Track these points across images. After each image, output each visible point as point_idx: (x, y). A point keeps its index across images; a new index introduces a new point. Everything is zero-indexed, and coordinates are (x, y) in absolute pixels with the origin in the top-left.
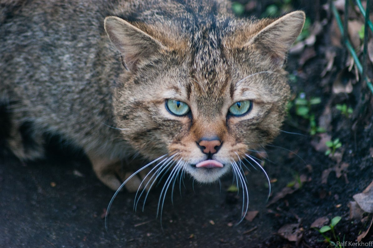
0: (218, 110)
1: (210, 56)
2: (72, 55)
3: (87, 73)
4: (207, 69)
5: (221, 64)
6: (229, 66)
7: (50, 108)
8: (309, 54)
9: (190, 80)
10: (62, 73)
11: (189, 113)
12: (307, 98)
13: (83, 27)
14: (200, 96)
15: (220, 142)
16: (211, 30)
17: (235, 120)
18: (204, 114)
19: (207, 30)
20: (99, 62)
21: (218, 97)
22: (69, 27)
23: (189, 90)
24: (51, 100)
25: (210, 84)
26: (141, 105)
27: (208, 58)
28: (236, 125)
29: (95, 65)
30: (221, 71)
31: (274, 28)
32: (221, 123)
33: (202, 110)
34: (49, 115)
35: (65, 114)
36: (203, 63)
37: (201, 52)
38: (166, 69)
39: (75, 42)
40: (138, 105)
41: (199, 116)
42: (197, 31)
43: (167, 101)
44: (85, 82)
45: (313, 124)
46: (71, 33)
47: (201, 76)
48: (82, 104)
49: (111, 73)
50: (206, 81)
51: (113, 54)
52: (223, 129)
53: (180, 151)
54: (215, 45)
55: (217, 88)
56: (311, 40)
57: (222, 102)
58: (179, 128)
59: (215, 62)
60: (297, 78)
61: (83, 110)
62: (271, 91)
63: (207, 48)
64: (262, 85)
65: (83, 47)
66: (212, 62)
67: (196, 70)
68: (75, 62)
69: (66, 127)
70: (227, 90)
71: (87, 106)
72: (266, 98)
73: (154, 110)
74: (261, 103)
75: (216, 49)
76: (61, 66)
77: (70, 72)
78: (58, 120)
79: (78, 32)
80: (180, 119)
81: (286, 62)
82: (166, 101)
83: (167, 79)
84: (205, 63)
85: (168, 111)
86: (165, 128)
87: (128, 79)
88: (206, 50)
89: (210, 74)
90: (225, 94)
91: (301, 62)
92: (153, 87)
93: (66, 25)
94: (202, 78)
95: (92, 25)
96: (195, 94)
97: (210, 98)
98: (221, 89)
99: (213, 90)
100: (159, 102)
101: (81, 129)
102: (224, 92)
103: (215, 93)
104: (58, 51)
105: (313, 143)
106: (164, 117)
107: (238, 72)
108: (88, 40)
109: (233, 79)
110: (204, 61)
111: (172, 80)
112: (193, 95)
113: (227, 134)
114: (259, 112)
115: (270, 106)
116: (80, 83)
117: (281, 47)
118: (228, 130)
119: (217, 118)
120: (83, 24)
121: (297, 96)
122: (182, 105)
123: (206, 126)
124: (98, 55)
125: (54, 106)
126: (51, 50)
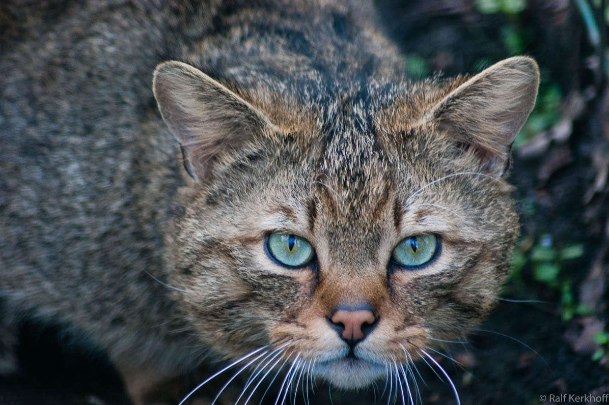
0: (371, 253)
1: (354, 146)
2: (85, 164)
3: (114, 199)
4: (349, 170)
5: (376, 160)
6: (390, 165)
7: (41, 271)
8: (558, 158)
9: (313, 193)
10: (65, 201)
11: (313, 262)
12: (557, 245)
13: (106, 107)
14: (333, 223)
15: (374, 314)
16: (357, 101)
17: (406, 277)
18: (342, 260)
19: (349, 99)
20: (137, 177)
21: (369, 226)
22: (78, 108)
23: (312, 213)
24: (41, 255)
25: (354, 200)
26: (216, 247)
27: (350, 149)
28: (406, 288)
29: (130, 183)
30: (374, 175)
31: (473, 89)
32: (377, 281)
33: (338, 253)
34: (37, 283)
35: (72, 283)
36: (341, 159)
37: (337, 140)
38: (272, 173)
39: (89, 138)
40: (212, 246)
41: (333, 265)
42: (331, 102)
43: (269, 238)
44: (111, 219)
45: (567, 297)
46: (83, 119)
47: (336, 183)
48: (105, 261)
49: (162, 194)
50: (346, 194)
51: (165, 158)
52: (382, 292)
53: (295, 338)
54: (364, 126)
55: (368, 207)
56: (563, 130)
57: (378, 235)
58: (292, 291)
59: (363, 158)
60: (537, 206)
61: (107, 273)
62: (478, 220)
63: (349, 131)
64: (458, 207)
65: (105, 149)
66: (357, 157)
67: (326, 172)
68: (90, 179)
69: (73, 309)
70: (388, 213)
71: (115, 266)
72: (468, 233)
73: (241, 256)
74: (458, 244)
75: (365, 134)
76: (62, 185)
77: (81, 198)
78: (57, 295)
79: (96, 119)
80: (294, 273)
81: (511, 166)
82: (265, 238)
83: (270, 192)
84: (344, 159)
85: (269, 258)
86: (265, 293)
87: (193, 198)
88: (347, 134)
89: (353, 180)
90: (383, 220)
91: (544, 173)
92: (241, 209)
93: (72, 103)
94: (339, 188)
95: (124, 103)
96: (323, 220)
97: (354, 228)
98: (375, 210)
99: (359, 213)
100: (252, 240)
101: (103, 312)
102: (382, 214)
103: (363, 218)
104: (56, 156)
105: (569, 336)
106: (263, 269)
107: (408, 178)
108: (115, 134)
109: (400, 191)
110: (343, 155)
111: (279, 194)
112: (320, 222)
113: (388, 304)
114: (454, 261)
115: (477, 250)
116: (102, 220)
117: (491, 131)
118: (391, 295)
119: (368, 269)
120: (105, 102)
121: (536, 243)
122: (299, 246)
123: (345, 284)
124: (135, 162)
125: (47, 266)
126: (43, 154)
